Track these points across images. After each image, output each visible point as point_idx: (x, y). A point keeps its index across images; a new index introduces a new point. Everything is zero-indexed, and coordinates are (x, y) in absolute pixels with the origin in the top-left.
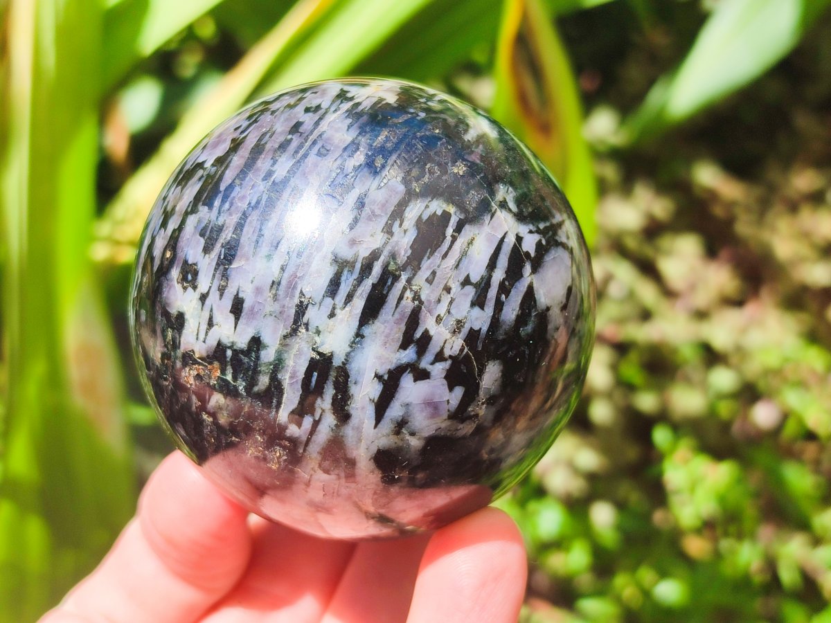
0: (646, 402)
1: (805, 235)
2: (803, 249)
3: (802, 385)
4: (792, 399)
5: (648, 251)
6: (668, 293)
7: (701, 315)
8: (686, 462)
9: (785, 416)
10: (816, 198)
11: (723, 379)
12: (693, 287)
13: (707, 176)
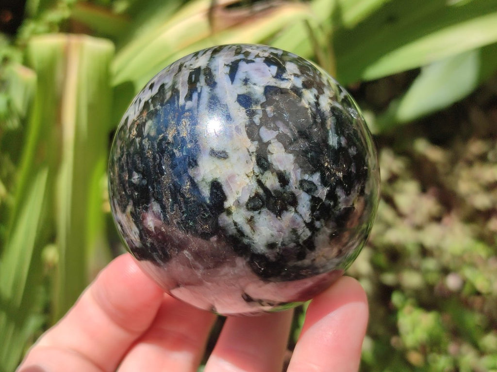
0: (389, 278)
1: (476, 179)
2: (475, 187)
3: (473, 265)
4: (468, 273)
5: (389, 191)
6: (400, 215)
7: (419, 228)
8: (410, 313)
9: (465, 282)
10: (483, 158)
11: (430, 264)
12: (413, 211)
13: (422, 147)
